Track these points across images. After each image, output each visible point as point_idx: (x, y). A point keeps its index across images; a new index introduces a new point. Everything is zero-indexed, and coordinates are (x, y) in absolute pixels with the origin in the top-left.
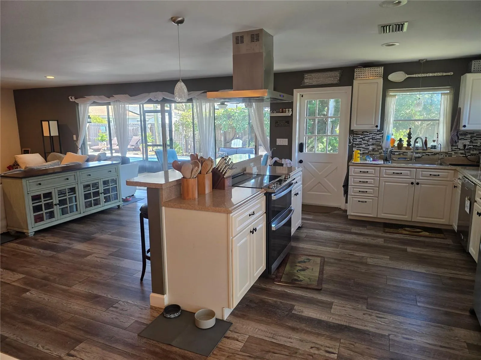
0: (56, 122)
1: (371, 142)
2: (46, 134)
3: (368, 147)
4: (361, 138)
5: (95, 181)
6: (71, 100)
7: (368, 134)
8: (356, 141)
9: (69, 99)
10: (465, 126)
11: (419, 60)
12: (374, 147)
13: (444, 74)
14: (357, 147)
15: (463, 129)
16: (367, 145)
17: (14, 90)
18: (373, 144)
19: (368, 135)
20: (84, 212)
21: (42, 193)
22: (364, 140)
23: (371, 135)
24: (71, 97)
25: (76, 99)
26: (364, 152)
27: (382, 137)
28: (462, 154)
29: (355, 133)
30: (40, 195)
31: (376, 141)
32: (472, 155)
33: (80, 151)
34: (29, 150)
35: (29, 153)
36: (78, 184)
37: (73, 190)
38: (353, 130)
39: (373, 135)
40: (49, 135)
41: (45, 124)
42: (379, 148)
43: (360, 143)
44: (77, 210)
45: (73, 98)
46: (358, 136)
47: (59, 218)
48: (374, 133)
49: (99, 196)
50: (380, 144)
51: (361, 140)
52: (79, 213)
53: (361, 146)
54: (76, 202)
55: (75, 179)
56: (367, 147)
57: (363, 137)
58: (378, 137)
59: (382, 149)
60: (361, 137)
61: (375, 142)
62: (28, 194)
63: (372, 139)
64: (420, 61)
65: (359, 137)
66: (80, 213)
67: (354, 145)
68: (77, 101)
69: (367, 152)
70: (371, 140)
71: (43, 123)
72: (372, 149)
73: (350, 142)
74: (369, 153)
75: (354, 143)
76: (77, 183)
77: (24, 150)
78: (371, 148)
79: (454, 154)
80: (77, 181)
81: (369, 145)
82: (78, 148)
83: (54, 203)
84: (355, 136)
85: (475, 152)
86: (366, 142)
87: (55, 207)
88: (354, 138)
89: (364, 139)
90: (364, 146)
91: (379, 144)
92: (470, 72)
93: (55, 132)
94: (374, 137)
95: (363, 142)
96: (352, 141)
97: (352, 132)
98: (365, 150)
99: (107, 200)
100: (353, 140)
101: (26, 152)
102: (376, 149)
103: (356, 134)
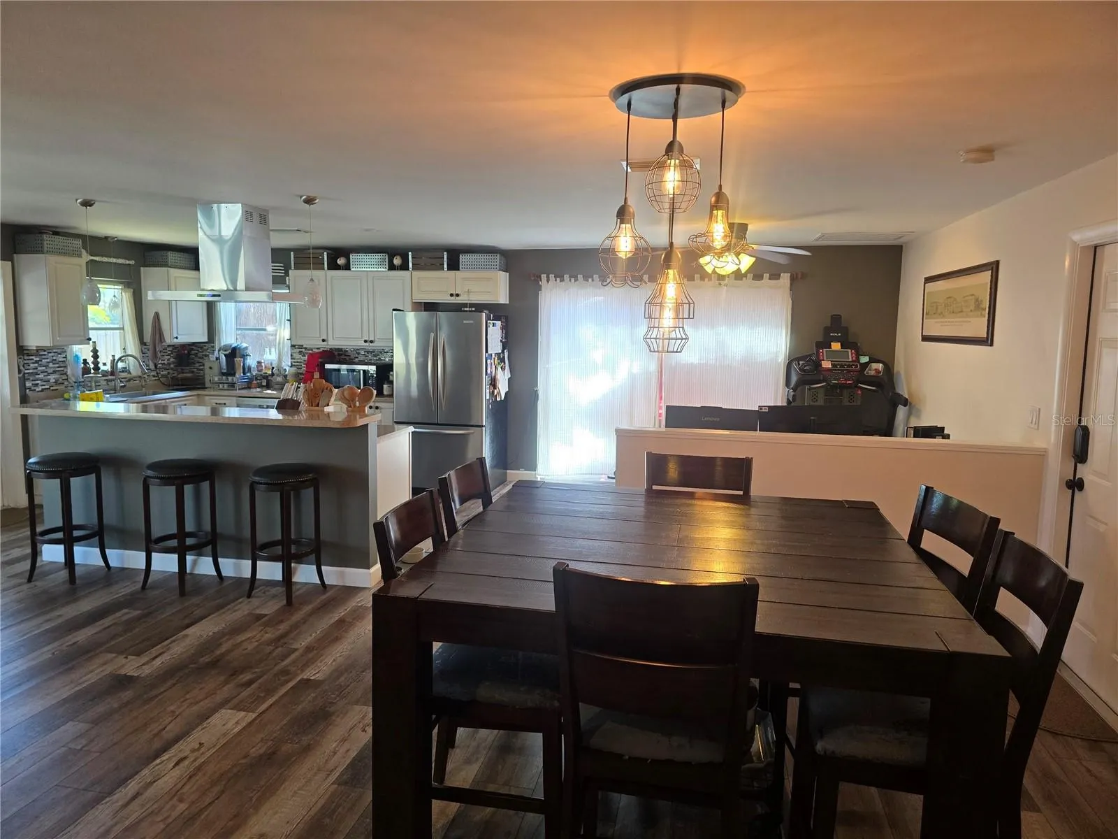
1: (51, 368)
3: (49, 377)
4: (36, 362)
7: (46, 353)
8: (28, 367)
10: (177, 338)
11: (106, 238)
12: (56, 376)
13: (128, 262)
14: (31, 379)
15: (175, 340)
16: (46, 374)
18: (55, 372)
19: (45, 355)
22: (41, 366)
23: (50, 355)
26: (44, 387)
27: (66, 357)
28: (154, 376)
29: (25, 352)
31: (57, 365)
32: (163, 376)
38: (22, 346)
39: (52, 354)
42: (64, 377)
43: (35, 371)
46: (31, 357)
48: (55, 351)
50: (65, 371)
51: (37, 365)
53: (37, 376)
56: (46, 378)
57: (38, 359)
58: (60, 358)
59: (67, 379)
60: (35, 359)
61: (58, 367)
63: (54, 361)
64: (109, 239)
65: (33, 359)
67: (26, 375)
69: (48, 387)
70: (51, 365)
72: (54, 381)
73: (20, 371)
74: (52, 388)
75: (27, 371)
78: (52, 378)
79: (147, 377)
81: (49, 374)
84: (26, 358)
85: (164, 373)
86: (44, 368)
88: (26, 362)
89: (40, 362)
90: (41, 376)
91: (63, 370)
92: (166, 265)
94: (54, 358)
95: (39, 368)
96: (22, 368)
97: (21, 350)
98: (45, 383)
100: (23, 366)
102: (61, 381)
103: (28, 355)
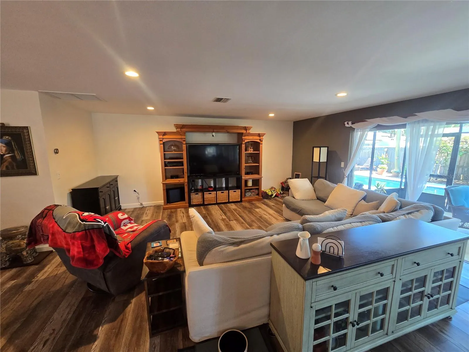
0: (327, 148)
2: (316, 159)
5: (423, 275)
6: (347, 125)
9: (345, 125)
17: (294, 122)
20: (393, 332)
21: (333, 302)
24: (347, 122)
25: (352, 124)
30: (331, 306)
33: (346, 179)
34: (299, 174)
35: (299, 178)
36: (394, 281)
37: (384, 293)
40: (318, 161)
41: (316, 150)
44: (382, 328)
45: (350, 123)
47: (353, 345)
49: (422, 300)
52: (385, 332)
54: (384, 312)
55: (392, 273)
62: (312, 307)
66: (387, 334)
68: (353, 126)
71: (315, 149)
76: (394, 279)
77: (296, 174)
80: (394, 276)
82: (345, 177)
83: (351, 320)
87: (350, 327)
93: (324, 159)
99: (433, 306)
101: (297, 176)
